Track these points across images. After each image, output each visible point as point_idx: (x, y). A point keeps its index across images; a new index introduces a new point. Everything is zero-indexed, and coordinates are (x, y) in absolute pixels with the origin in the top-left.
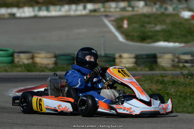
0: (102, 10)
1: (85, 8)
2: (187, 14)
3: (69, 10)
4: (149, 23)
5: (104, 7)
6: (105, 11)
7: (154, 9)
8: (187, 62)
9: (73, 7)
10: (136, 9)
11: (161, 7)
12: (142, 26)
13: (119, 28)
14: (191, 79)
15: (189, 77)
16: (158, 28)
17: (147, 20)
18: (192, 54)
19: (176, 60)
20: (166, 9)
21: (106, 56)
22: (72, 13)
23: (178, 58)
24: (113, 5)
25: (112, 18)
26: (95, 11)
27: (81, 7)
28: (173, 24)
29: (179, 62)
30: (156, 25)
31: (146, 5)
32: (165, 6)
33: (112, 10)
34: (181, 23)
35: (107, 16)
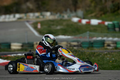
0: (25, 18)
1: (14, 17)
2: (75, 20)
3: (5, 18)
4: (53, 25)
5: (26, 16)
6: (27, 19)
7: (56, 17)
8: (75, 46)
9: (8, 16)
10: (45, 17)
11: (60, 15)
12: (49, 27)
13: (35, 28)
14: (76, 53)
15: (75, 52)
16: (59, 28)
17: (52, 23)
18: (78, 42)
19: (69, 45)
20: (63, 17)
21: (28, 43)
22: (7, 20)
23: (70, 44)
24: (31, 15)
25: (31, 23)
26: (20, 18)
27: (12, 16)
28: (68, 25)
29: (70, 46)
30: (57, 26)
31: (51, 14)
32: (62, 15)
33: (31, 18)
34: (72, 25)
35: (28, 21)
